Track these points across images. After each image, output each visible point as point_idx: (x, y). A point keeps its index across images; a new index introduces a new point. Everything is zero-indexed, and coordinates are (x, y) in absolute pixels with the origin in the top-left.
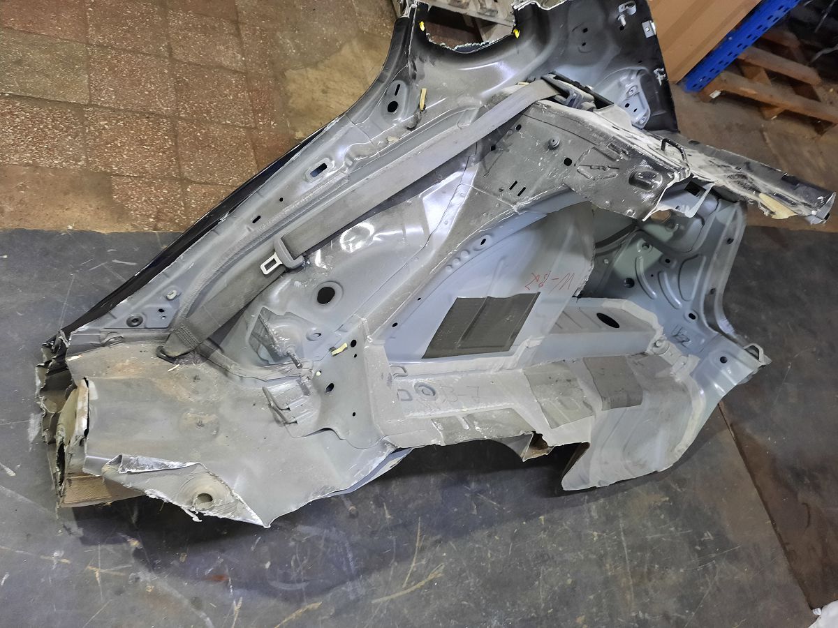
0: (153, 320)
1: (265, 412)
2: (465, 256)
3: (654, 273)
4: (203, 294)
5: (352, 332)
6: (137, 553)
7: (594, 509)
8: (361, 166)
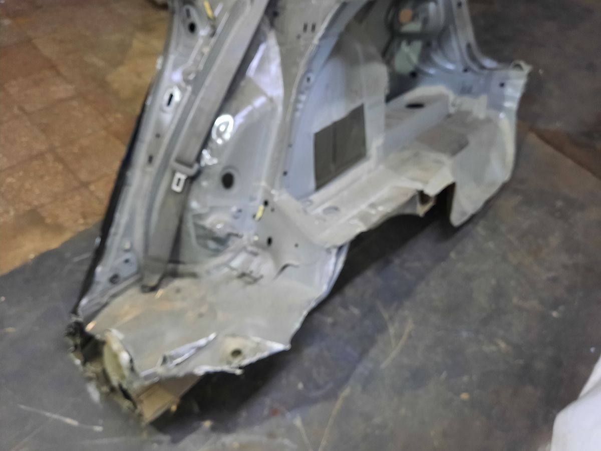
0: (126, 271)
1: (237, 283)
2: (303, 98)
3: (425, 57)
4: (146, 234)
5: (260, 197)
6: (213, 429)
7: (480, 230)
8: (195, 82)
